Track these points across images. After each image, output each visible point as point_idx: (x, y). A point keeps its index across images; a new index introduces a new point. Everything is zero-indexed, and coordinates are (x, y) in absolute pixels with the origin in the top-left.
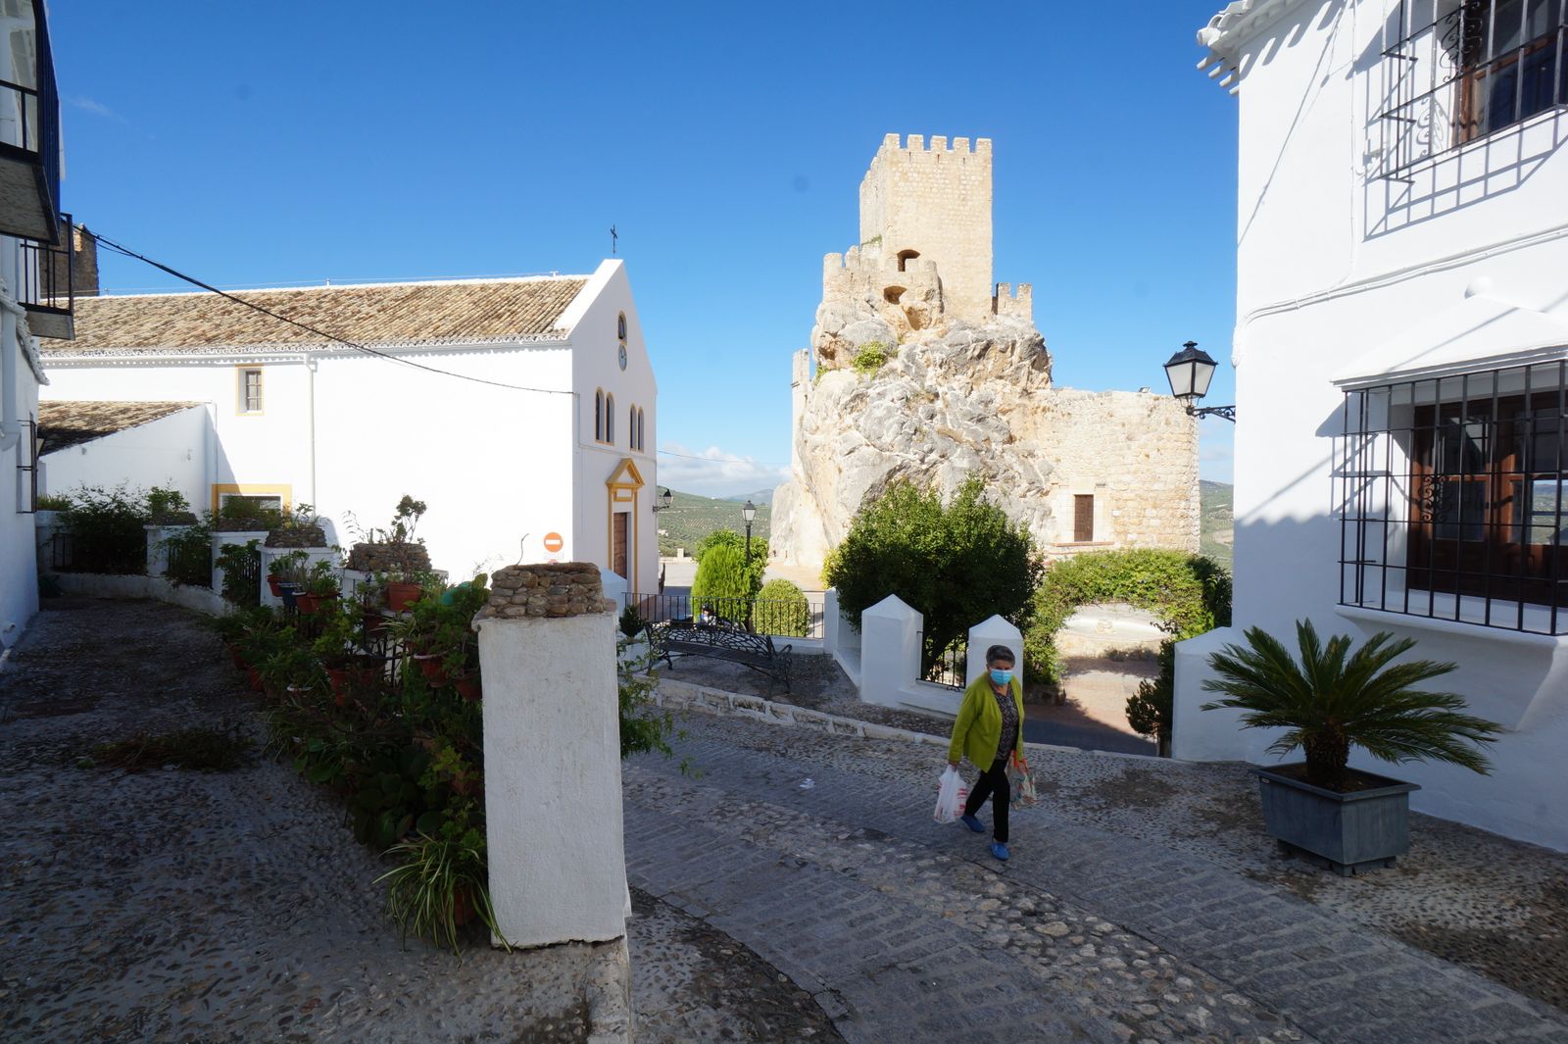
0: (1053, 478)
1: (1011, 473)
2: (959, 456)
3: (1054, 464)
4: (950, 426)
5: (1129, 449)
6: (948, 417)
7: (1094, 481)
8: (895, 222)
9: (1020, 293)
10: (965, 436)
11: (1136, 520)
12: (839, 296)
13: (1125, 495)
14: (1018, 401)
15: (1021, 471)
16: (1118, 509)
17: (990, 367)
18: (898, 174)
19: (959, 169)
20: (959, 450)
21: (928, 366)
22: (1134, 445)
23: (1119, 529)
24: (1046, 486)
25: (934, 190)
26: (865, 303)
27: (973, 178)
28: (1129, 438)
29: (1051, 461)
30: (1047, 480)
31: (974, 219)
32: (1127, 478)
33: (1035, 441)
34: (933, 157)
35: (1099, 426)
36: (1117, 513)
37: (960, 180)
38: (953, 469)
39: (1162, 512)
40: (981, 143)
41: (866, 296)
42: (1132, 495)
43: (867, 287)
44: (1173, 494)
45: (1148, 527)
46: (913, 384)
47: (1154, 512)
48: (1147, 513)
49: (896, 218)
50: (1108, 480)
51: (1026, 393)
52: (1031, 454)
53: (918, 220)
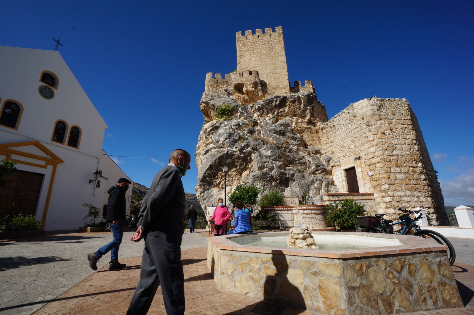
0: (332, 163)
1: (303, 161)
2: (265, 149)
3: (331, 156)
4: (262, 136)
5: (370, 131)
6: (262, 132)
7: (352, 158)
8: (241, 62)
9: (306, 84)
10: (271, 140)
11: (385, 175)
12: (211, 89)
13: (374, 161)
14: (306, 126)
15: (310, 159)
16: (371, 170)
17: (287, 110)
18: (241, 45)
19: (268, 39)
20: (265, 146)
21: (254, 113)
22: (372, 128)
23: (375, 183)
24: (328, 168)
25: (257, 48)
26: (224, 91)
27: (275, 41)
28: (368, 125)
29: (329, 154)
30: (329, 165)
31: (276, 55)
32: (372, 149)
33: (320, 146)
34: (256, 36)
35: (350, 125)
36: (371, 174)
37: (269, 43)
38: (260, 156)
39: (404, 170)
40: (277, 28)
41: (226, 88)
42: (379, 159)
43: (226, 85)
44: (409, 157)
45: (396, 179)
46: (245, 121)
47: (398, 169)
48: (393, 170)
49: (241, 60)
50: (361, 154)
51: (310, 122)
52: (317, 152)
53: (251, 59)
